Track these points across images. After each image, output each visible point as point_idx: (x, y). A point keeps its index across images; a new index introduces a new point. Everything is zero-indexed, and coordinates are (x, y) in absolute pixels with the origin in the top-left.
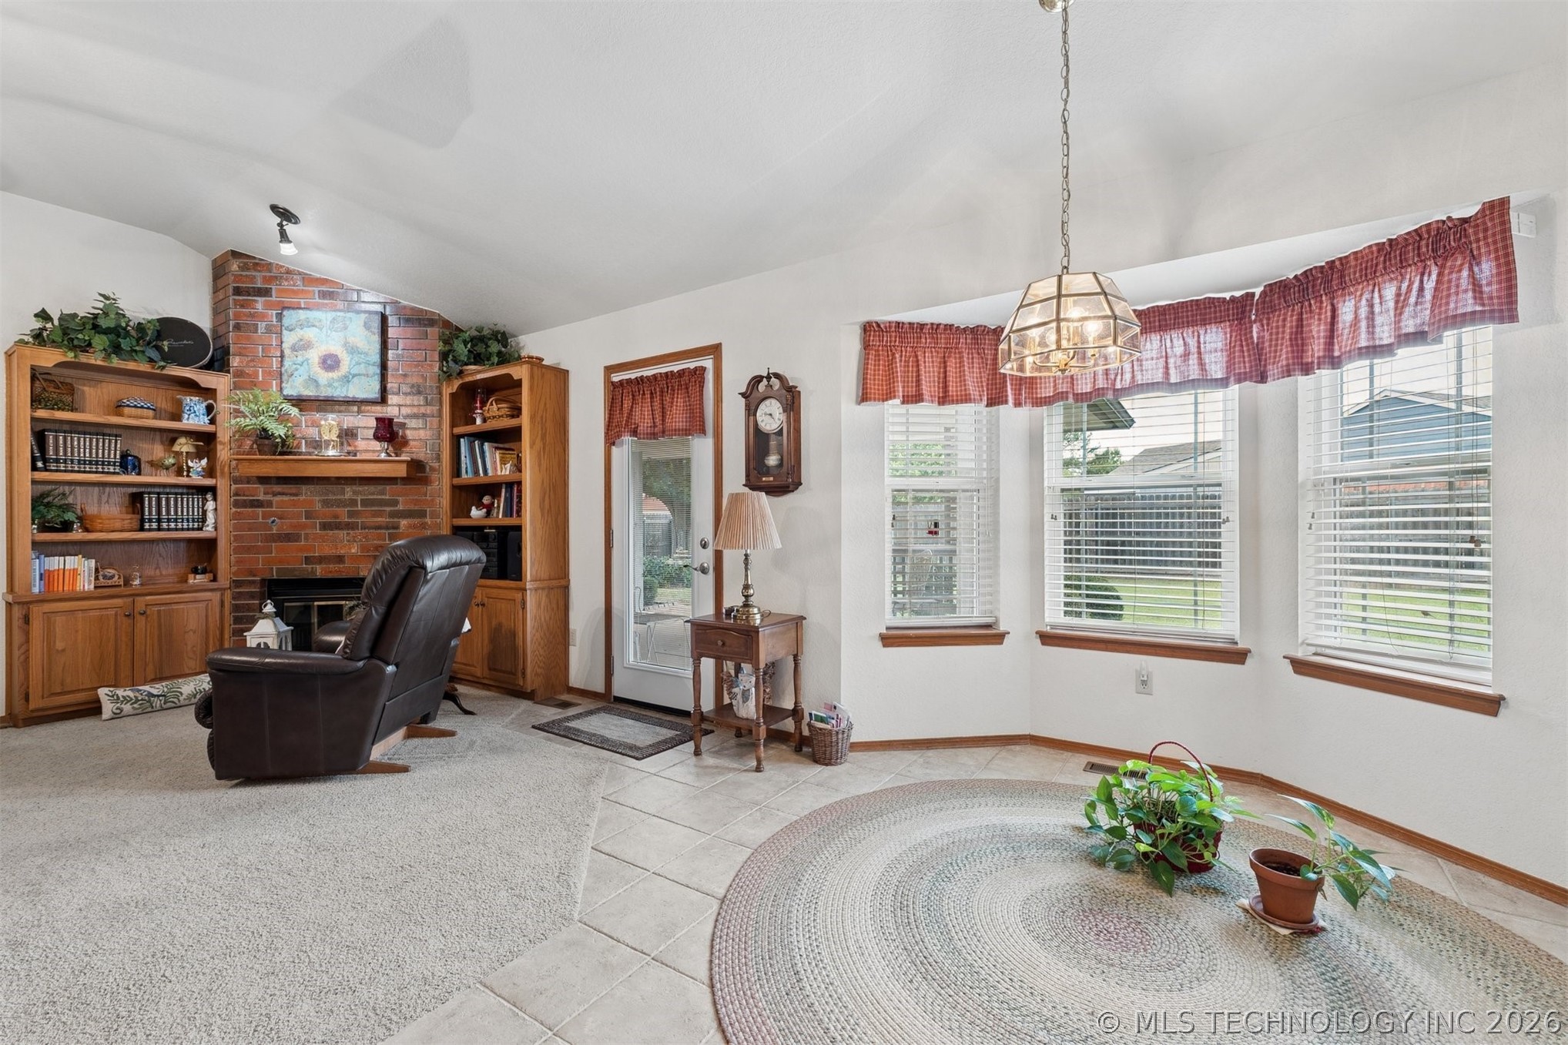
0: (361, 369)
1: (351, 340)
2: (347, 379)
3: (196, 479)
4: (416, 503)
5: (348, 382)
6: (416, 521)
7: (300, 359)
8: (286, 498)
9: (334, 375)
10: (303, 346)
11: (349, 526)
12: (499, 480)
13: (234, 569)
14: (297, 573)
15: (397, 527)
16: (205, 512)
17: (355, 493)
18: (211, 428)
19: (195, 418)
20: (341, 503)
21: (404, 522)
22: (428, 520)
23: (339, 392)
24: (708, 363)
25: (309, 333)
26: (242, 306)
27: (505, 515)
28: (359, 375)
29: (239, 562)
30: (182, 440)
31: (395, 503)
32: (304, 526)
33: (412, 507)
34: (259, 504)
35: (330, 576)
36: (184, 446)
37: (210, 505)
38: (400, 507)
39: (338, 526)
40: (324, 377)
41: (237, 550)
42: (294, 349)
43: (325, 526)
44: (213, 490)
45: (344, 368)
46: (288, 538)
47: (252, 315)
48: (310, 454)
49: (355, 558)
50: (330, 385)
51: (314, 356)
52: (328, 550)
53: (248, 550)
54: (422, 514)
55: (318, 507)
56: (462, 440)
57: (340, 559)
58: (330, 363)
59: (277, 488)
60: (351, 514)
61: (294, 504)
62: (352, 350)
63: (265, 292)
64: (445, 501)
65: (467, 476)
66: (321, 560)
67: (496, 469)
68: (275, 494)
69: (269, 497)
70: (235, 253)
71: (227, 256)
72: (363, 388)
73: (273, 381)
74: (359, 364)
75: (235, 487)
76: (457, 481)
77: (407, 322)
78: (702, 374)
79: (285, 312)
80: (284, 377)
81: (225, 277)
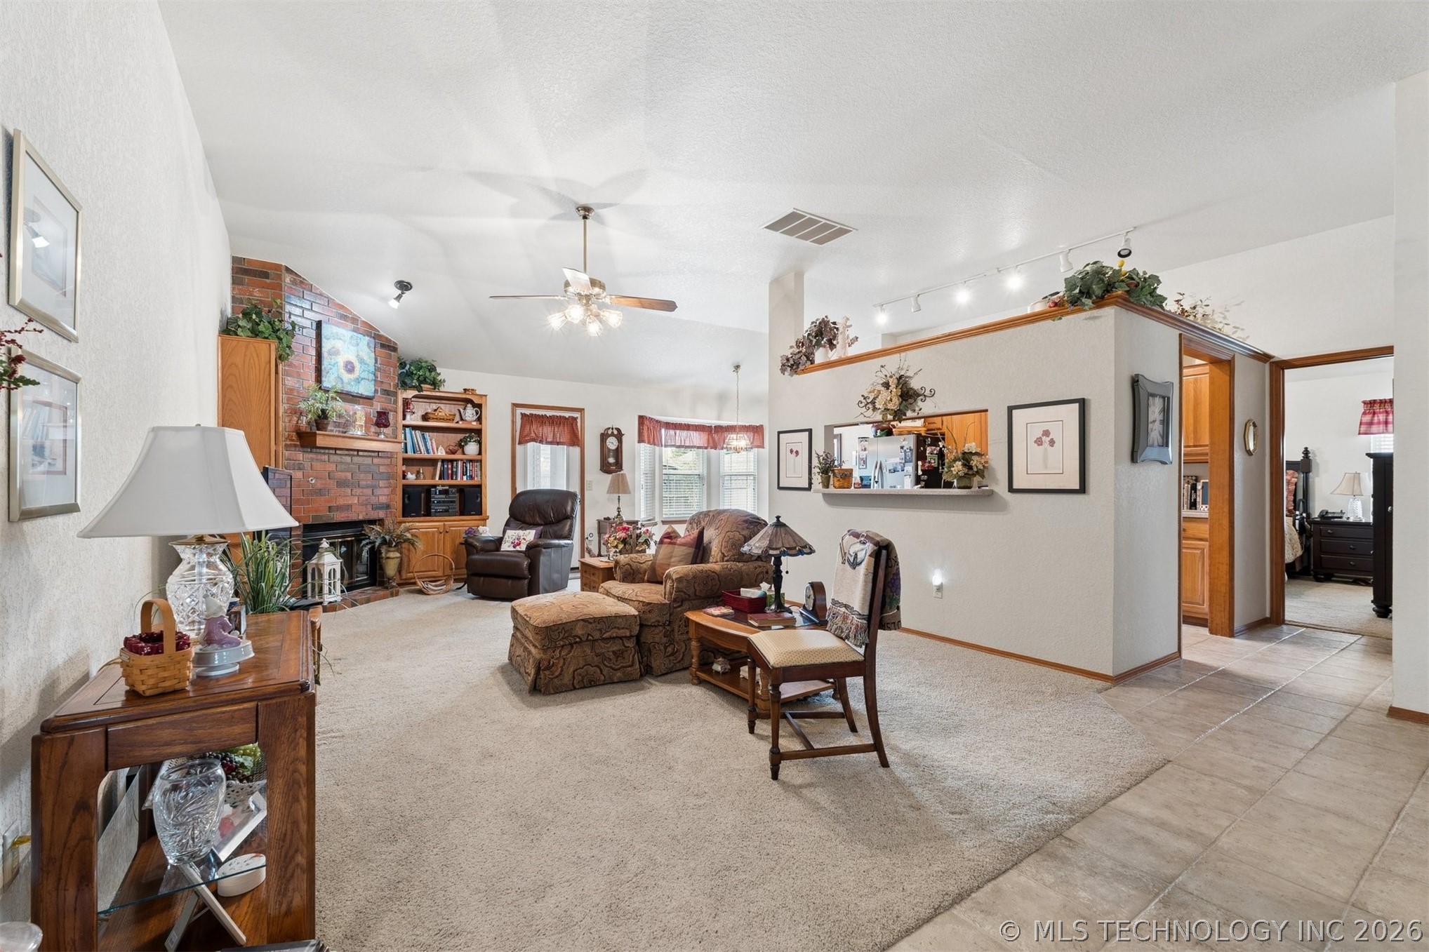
0: (364, 375)
1: (361, 353)
2: (358, 381)
5: (359, 382)
6: (387, 481)
7: (333, 362)
8: (317, 464)
9: (352, 376)
10: (337, 353)
11: (351, 485)
12: (435, 457)
14: (325, 519)
20: (347, 469)
21: (381, 482)
22: (392, 481)
23: (355, 390)
24: (579, 416)
25: (338, 344)
27: (440, 478)
28: (364, 379)
32: (327, 484)
35: (341, 520)
38: (379, 472)
39: (346, 485)
40: (346, 377)
42: (330, 353)
43: (339, 485)
45: (357, 373)
46: (320, 492)
47: (298, 321)
49: (356, 506)
50: (349, 384)
51: (341, 360)
52: (341, 501)
53: (298, 501)
54: (389, 477)
55: (335, 470)
56: (407, 429)
57: (348, 507)
58: (350, 368)
59: (313, 455)
61: (323, 467)
62: (362, 361)
64: (399, 468)
65: (410, 453)
66: (338, 508)
67: (433, 450)
68: (310, 460)
69: (307, 461)
70: (288, 270)
71: (277, 267)
72: (366, 389)
73: (312, 374)
74: (364, 371)
75: (287, 453)
76: (406, 456)
77: (383, 346)
78: (575, 419)
79: (324, 325)
80: (324, 373)
81: (268, 281)
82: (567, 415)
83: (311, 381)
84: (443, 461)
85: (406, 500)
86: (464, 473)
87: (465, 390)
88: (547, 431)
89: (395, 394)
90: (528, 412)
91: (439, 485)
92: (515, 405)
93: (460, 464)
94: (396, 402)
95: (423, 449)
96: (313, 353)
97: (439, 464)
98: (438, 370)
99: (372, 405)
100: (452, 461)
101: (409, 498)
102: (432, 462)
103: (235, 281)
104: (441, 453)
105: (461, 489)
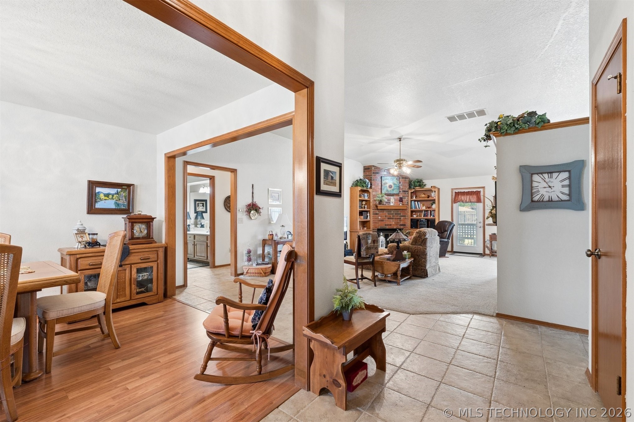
0: (396, 188)
1: (394, 182)
2: (393, 190)
3: (366, 209)
4: (404, 214)
6: (404, 217)
7: (385, 186)
8: (382, 213)
9: (391, 189)
10: (386, 183)
11: (392, 218)
12: (422, 210)
13: (373, 226)
14: (384, 227)
15: (401, 219)
16: (368, 216)
17: (394, 212)
18: (369, 199)
19: (366, 198)
20: (391, 214)
21: (402, 218)
22: (406, 217)
23: (392, 192)
24: (481, 190)
25: (387, 181)
26: (374, 176)
27: (424, 217)
29: (374, 225)
30: (364, 202)
31: (400, 214)
32: (385, 218)
33: (403, 215)
34: (377, 214)
35: (389, 228)
36: (364, 203)
37: (368, 214)
38: (401, 215)
39: (391, 218)
40: (389, 189)
41: (374, 223)
42: (384, 184)
43: (388, 218)
44: (369, 211)
45: (393, 188)
46: (382, 221)
47: (376, 178)
48: (386, 204)
49: (394, 225)
50: (390, 191)
51: (388, 185)
52: (389, 223)
53: (375, 223)
54: (405, 216)
55: (387, 215)
56: (412, 201)
57: (391, 225)
58: (390, 186)
59: (380, 211)
60: (393, 216)
61: (383, 214)
62: (394, 184)
63: (377, 173)
64: (409, 214)
65: (413, 209)
66: (388, 225)
67: (421, 207)
68: (380, 212)
69: (379, 213)
70: (373, 166)
71: (371, 166)
72: (396, 192)
73: (380, 191)
74: (395, 187)
75: (373, 211)
76: (412, 210)
77: (403, 178)
78: (480, 192)
79: (382, 177)
80: (382, 190)
81: (369, 170)
82: (475, 190)
83: (380, 192)
84: (424, 211)
85: (412, 223)
86: (431, 215)
87: (432, 187)
88: (467, 198)
89: (408, 191)
90: (457, 191)
91: (421, 219)
92: (452, 189)
93: (429, 212)
94: (408, 194)
95: (418, 208)
96: (380, 185)
97: (423, 212)
98: (424, 181)
99: (399, 196)
100: (428, 211)
101: (413, 223)
102: (421, 211)
103: (364, 172)
104: (424, 208)
105: (428, 220)
